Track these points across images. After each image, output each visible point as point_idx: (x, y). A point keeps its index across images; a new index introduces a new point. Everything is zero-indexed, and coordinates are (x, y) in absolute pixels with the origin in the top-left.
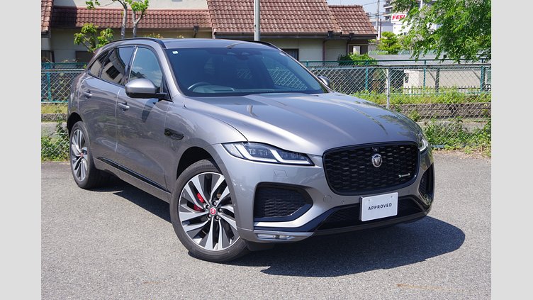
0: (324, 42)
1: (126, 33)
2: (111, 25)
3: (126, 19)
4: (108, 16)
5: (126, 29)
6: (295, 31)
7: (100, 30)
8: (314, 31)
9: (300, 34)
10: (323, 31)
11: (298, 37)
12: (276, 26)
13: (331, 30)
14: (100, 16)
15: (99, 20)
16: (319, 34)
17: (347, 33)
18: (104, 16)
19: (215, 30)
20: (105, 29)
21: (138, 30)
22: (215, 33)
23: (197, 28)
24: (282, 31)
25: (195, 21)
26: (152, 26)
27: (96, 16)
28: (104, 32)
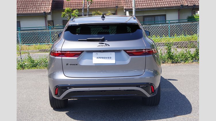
0: (179, 10)
1: (84, 11)
2: (78, 8)
3: (84, 4)
4: (77, 3)
5: (84, 9)
6: (164, 6)
7: (73, 10)
8: (174, 5)
9: (166, 7)
10: (178, 5)
11: (165, 9)
12: (154, 4)
13: (182, 4)
14: (73, 4)
15: (73, 6)
16: (176, 7)
17: (192, 5)
18: (75, 4)
19: (125, 8)
20: (75, 9)
21: (90, 9)
22: (125, 9)
23: (117, 7)
24: (157, 6)
25: (116, 4)
26: (97, 7)
27: (71, 4)
28: (75, 11)
